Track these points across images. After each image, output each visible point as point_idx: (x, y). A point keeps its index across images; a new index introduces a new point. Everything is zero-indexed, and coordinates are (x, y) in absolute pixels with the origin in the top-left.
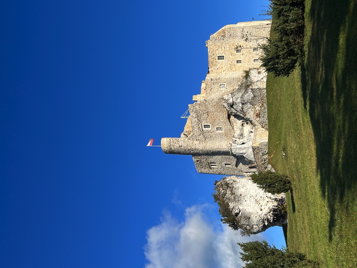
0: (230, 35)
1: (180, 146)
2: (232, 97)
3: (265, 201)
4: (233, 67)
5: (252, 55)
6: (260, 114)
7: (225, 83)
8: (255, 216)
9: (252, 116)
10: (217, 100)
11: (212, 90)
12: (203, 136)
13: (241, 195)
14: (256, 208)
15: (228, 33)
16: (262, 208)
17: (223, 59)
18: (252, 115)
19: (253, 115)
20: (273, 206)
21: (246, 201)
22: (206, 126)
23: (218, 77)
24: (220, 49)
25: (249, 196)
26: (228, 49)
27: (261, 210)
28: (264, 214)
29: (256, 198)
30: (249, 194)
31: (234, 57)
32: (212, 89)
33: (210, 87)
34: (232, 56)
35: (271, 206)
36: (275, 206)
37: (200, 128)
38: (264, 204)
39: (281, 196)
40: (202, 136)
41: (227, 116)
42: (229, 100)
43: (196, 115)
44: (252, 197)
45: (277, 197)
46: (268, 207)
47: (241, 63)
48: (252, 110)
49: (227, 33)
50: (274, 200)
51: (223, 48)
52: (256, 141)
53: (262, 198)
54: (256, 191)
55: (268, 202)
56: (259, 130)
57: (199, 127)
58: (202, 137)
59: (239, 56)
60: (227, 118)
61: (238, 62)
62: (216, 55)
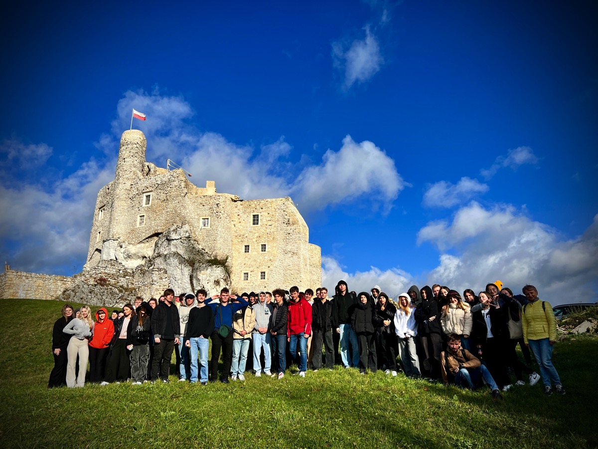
0: (289, 234)
1: (124, 159)
2: (180, 238)
4: (240, 241)
5: (256, 269)
6: (103, 286)
7: (211, 227)
10: (183, 214)
11: (201, 207)
12: (135, 194)
15: (292, 230)
17: (254, 224)
22: (148, 198)
23: (222, 216)
24: (269, 219)
26: (268, 231)
31: (254, 240)
32: (203, 206)
33: (206, 203)
34: (257, 237)
40: (135, 192)
41: (159, 231)
42: (176, 233)
43: (166, 182)
47: (246, 252)
49: (292, 228)
51: (270, 223)
57: (148, 188)
59: (255, 249)
60: (156, 232)
61: (247, 247)
62: (261, 213)
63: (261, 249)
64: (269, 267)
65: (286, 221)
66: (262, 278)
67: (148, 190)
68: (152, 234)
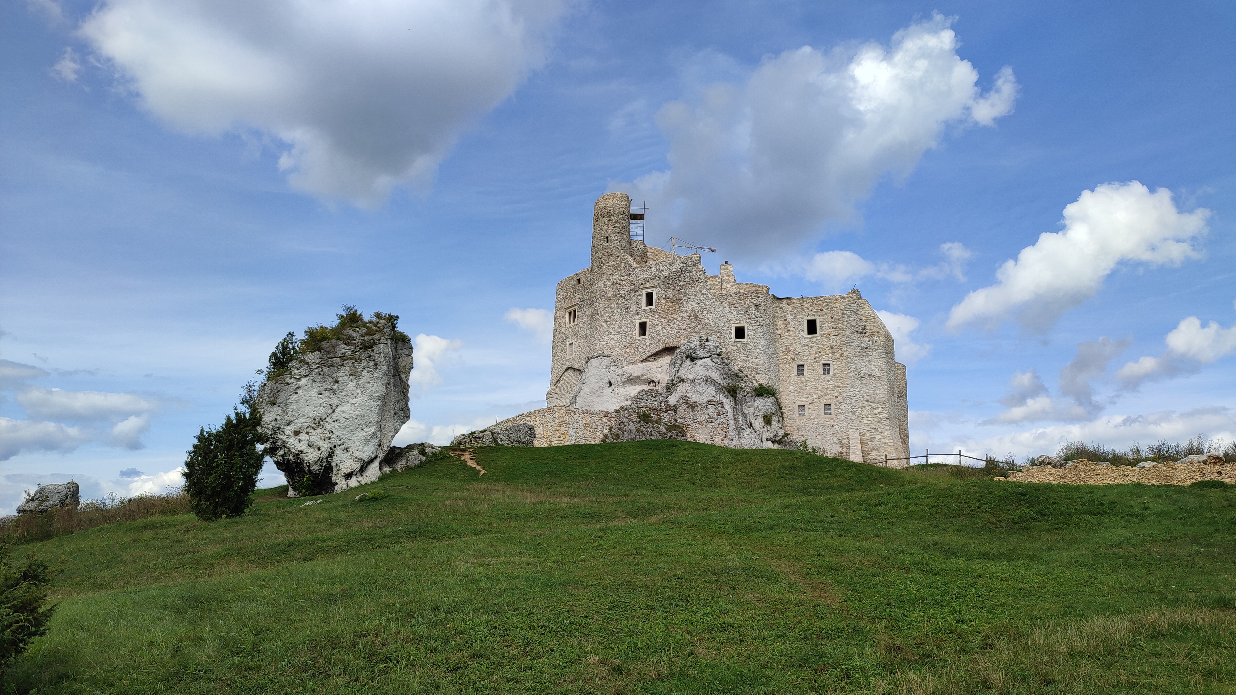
0: (867, 348)
1: (607, 237)
2: (710, 356)
3: (320, 443)
4: (789, 357)
5: (816, 400)
6: (647, 423)
7: (748, 339)
8: (278, 418)
9: (644, 404)
10: (707, 321)
11: (732, 309)
12: (629, 290)
13: (337, 382)
14: (303, 420)
15: (870, 343)
16: (303, 436)
17: (809, 333)
18: (648, 404)
19: (647, 407)
20: (309, 463)
21: (321, 394)
22: (650, 297)
23: (763, 322)
24: (833, 325)
25: (335, 401)
26: (833, 343)
27: (297, 433)
28: (287, 440)
29: (327, 420)
30: (338, 402)
31: (812, 357)
32: (736, 307)
33: (739, 304)
34: (816, 353)
35: (307, 458)
36: (309, 466)
37: (648, 284)
38: (312, 439)
39: (337, 481)
40: (628, 287)
41: (672, 345)
42: (704, 348)
43: (676, 273)
44: (332, 411)
45: (334, 473)
46: (305, 451)
47: (799, 374)
48: (663, 405)
49: (871, 339)
50: (325, 464)
51: (834, 332)
52: (572, 414)
53: (328, 435)
54: (348, 419)
55: (319, 449)
56: (605, 421)
57: (648, 281)
58: (627, 289)
59: (813, 370)
60: (667, 346)
61: (801, 367)
62: (820, 316)
63: (822, 372)
64: (837, 397)
65: (861, 329)
66: (826, 414)
67: (648, 285)
68: (661, 348)
